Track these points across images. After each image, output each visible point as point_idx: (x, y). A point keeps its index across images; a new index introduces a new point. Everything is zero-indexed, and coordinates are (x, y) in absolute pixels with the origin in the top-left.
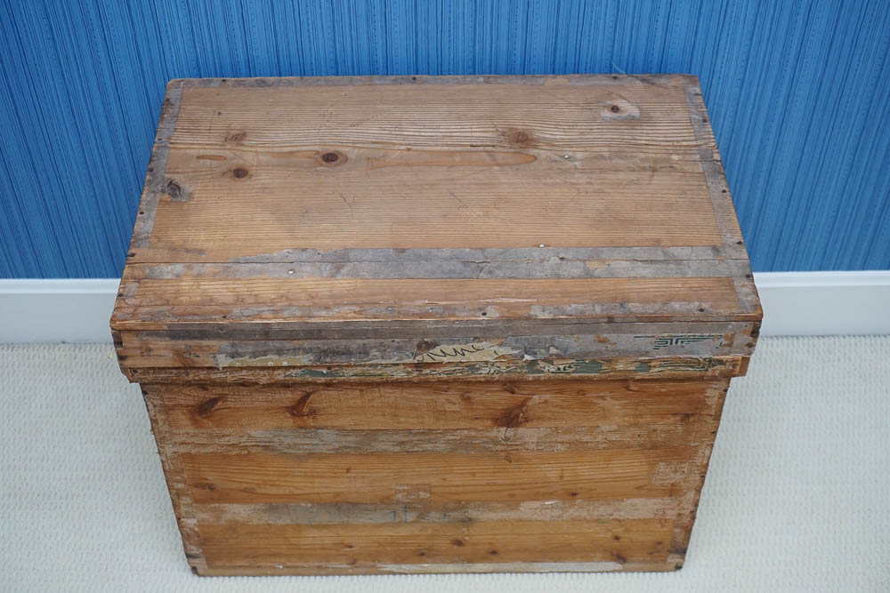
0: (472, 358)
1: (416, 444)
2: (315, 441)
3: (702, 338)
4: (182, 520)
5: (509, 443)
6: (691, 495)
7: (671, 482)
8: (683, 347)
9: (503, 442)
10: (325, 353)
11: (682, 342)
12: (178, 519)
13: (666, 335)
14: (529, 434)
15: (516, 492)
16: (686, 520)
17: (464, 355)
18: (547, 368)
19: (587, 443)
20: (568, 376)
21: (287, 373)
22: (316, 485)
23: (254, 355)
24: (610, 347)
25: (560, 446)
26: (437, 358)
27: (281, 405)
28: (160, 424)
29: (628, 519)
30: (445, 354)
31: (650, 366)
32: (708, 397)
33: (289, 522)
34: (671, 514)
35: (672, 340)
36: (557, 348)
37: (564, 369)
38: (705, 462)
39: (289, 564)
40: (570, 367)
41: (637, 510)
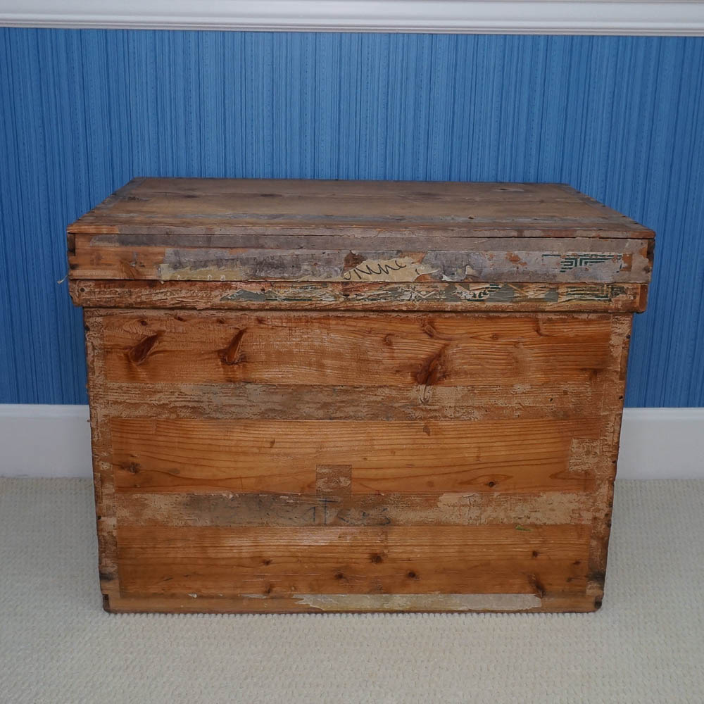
0: (395, 276)
1: (340, 407)
2: (243, 402)
3: (604, 258)
4: (103, 518)
5: (429, 408)
6: (604, 489)
7: (585, 467)
8: (587, 270)
9: (422, 406)
10: (261, 264)
11: (586, 263)
12: (99, 518)
13: (570, 253)
14: (446, 394)
15: (435, 478)
16: (601, 528)
17: (387, 273)
18: (464, 294)
19: (503, 408)
20: (483, 306)
21: (224, 295)
22: (240, 465)
23: (196, 265)
24: (521, 268)
25: (476, 413)
26: (363, 275)
27: (214, 348)
28: (97, 374)
29: (545, 524)
30: (371, 272)
31: (558, 294)
32: (613, 346)
33: (209, 523)
34: (587, 517)
35: (576, 260)
36: (472, 268)
37: (480, 296)
38: (616, 440)
39: (204, 591)
40: (485, 294)
41: (553, 510)
